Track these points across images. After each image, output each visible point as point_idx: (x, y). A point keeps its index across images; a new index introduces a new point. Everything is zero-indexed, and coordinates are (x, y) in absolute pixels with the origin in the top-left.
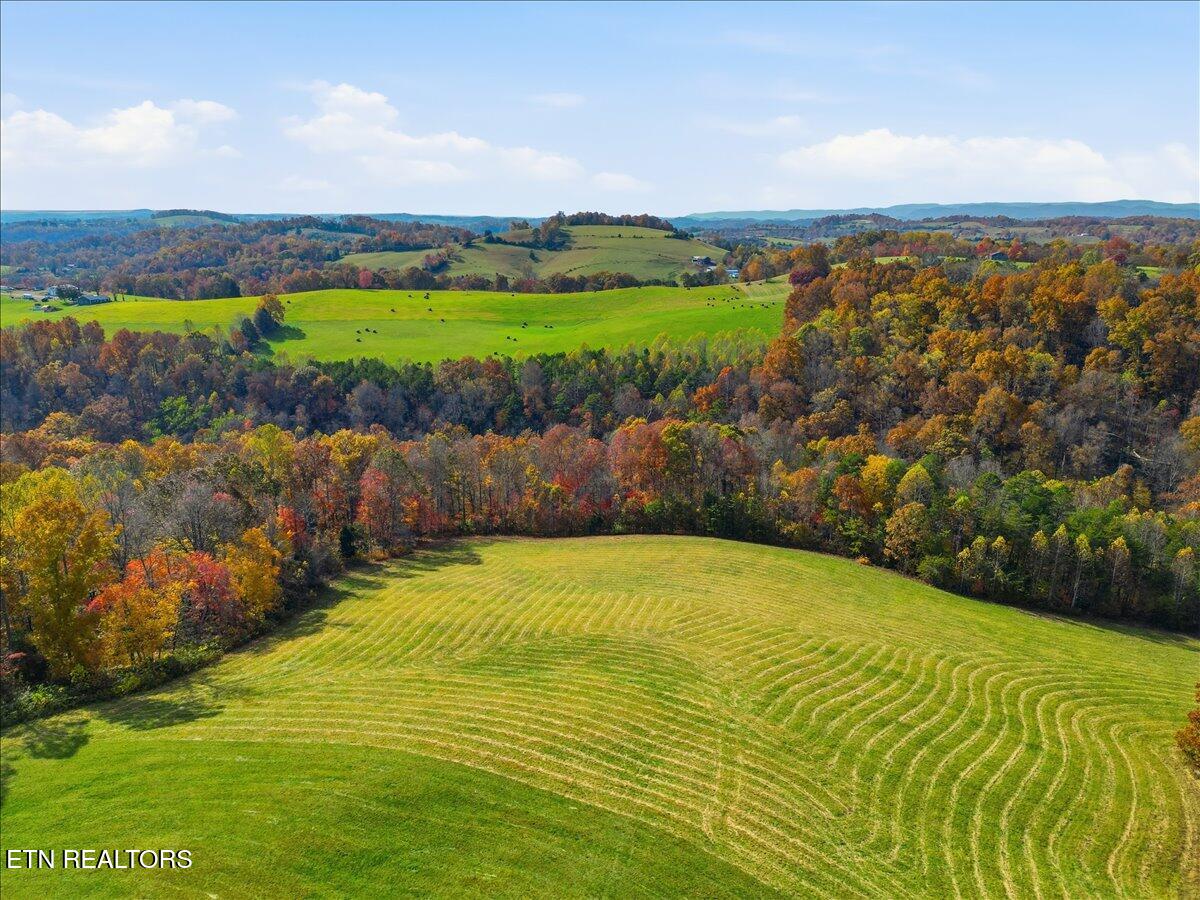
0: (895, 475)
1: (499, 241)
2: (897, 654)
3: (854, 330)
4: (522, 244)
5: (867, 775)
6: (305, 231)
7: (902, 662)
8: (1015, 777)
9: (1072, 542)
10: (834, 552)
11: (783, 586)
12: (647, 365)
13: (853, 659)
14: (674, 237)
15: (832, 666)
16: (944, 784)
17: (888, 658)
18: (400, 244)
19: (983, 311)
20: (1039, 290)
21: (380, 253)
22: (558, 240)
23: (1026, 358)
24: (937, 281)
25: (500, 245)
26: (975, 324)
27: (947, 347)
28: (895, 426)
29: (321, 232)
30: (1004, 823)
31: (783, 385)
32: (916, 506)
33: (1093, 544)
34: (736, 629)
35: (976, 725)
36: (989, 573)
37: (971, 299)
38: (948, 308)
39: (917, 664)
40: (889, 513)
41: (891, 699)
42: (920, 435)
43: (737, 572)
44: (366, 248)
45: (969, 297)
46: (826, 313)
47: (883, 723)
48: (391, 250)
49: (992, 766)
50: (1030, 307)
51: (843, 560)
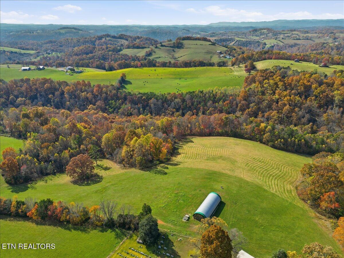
0: (266, 127)
1: (164, 46)
2: (264, 159)
3: (260, 89)
4: (170, 47)
5: (259, 173)
6: (107, 39)
7: (264, 160)
8: (276, 174)
9: (295, 140)
10: (254, 141)
11: (246, 148)
12: (213, 95)
13: (257, 159)
14: (212, 44)
15: (254, 160)
16: (268, 174)
17: (262, 160)
18: (138, 46)
19: (288, 85)
20: (301, 81)
21: (133, 49)
22: (180, 45)
23: (295, 98)
24: (279, 77)
25: (164, 47)
26: (286, 89)
27: (279, 95)
28: (267, 112)
29: (112, 39)
30: (274, 178)
31: (244, 102)
32: (269, 134)
33: (298, 141)
34: (240, 155)
35: (273, 168)
36: (280, 145)
38: (280, 84)
39: (266, 161)
40: (264, 134)
41: (262, 165)
42: (272, 115)
43: (238, 145)
44: (128, 47)
45: (285, 82)
46: (254, 84)
47: (261, 168)
48: (135, 48)
49: (274, 173)
51: (256, 142)
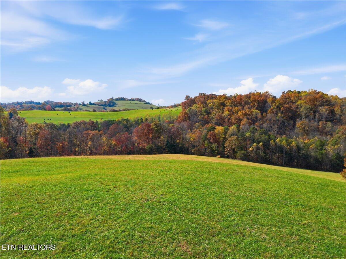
0: (226, 131)
3: (203, 109)
4: (101, 105)
10: (209, 156)
14: (147, 103)
19: (237, 103)
20: (252, 97)
22: (112, 104)
23: (252, 112)
24: (224, 97)
25: (94, 105)
26: (236, 106)
27: (230, 111)
32: (235, 137)
36: (258, 155)
37: (234, 101)
38: (228, 103)
40: (225, 141)
46: (195, 105)
50: (250, 101)
